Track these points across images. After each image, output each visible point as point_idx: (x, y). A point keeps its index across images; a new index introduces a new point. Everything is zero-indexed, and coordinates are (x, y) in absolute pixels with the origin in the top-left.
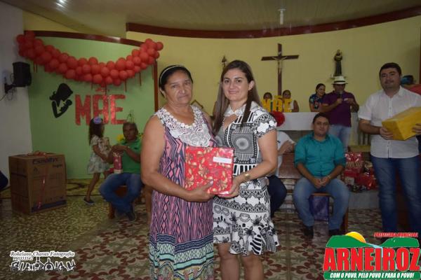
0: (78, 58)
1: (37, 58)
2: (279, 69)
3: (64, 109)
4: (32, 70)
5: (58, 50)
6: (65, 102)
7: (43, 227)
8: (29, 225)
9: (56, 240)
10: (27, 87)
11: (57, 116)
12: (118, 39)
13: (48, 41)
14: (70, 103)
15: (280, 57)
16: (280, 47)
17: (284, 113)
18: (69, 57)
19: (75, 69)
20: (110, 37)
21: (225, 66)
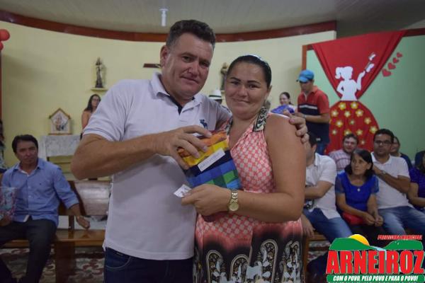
21: (99, 70)
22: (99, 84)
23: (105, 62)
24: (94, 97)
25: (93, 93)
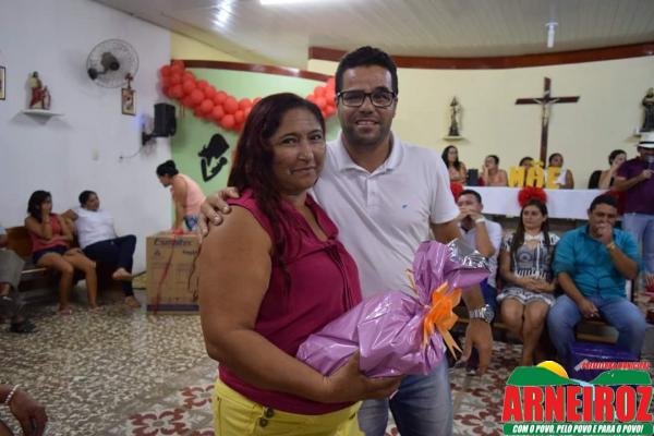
0: (239, 98)
1: (184, 97)
2: (543, 118)
3: (216, 170)
4: (177, 114)
5: (213, 88)
6: (218, 161)
7: (179, 331)
8: (161, 327)
9: (195, 351)
10: (170, 138)
11: (206, 179)
12: (296, 71)
13: (201, 74)
14: (224, 161)
15: (547, 99)
16: (548, 83)
17: (546, 190)
18: (228, 97)
19: (233, 113)
20: (284, 68)
21: (455, 112)
22: (454, 131)
23: (462, 102)
24: (451, 150)
25: (446, 145)
